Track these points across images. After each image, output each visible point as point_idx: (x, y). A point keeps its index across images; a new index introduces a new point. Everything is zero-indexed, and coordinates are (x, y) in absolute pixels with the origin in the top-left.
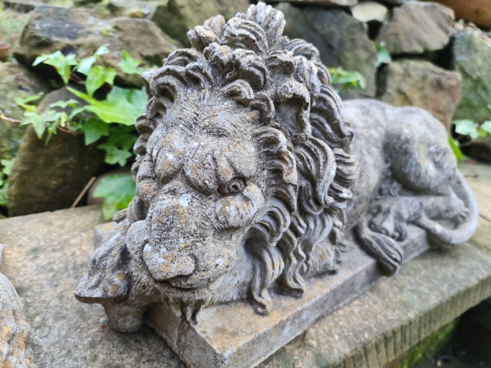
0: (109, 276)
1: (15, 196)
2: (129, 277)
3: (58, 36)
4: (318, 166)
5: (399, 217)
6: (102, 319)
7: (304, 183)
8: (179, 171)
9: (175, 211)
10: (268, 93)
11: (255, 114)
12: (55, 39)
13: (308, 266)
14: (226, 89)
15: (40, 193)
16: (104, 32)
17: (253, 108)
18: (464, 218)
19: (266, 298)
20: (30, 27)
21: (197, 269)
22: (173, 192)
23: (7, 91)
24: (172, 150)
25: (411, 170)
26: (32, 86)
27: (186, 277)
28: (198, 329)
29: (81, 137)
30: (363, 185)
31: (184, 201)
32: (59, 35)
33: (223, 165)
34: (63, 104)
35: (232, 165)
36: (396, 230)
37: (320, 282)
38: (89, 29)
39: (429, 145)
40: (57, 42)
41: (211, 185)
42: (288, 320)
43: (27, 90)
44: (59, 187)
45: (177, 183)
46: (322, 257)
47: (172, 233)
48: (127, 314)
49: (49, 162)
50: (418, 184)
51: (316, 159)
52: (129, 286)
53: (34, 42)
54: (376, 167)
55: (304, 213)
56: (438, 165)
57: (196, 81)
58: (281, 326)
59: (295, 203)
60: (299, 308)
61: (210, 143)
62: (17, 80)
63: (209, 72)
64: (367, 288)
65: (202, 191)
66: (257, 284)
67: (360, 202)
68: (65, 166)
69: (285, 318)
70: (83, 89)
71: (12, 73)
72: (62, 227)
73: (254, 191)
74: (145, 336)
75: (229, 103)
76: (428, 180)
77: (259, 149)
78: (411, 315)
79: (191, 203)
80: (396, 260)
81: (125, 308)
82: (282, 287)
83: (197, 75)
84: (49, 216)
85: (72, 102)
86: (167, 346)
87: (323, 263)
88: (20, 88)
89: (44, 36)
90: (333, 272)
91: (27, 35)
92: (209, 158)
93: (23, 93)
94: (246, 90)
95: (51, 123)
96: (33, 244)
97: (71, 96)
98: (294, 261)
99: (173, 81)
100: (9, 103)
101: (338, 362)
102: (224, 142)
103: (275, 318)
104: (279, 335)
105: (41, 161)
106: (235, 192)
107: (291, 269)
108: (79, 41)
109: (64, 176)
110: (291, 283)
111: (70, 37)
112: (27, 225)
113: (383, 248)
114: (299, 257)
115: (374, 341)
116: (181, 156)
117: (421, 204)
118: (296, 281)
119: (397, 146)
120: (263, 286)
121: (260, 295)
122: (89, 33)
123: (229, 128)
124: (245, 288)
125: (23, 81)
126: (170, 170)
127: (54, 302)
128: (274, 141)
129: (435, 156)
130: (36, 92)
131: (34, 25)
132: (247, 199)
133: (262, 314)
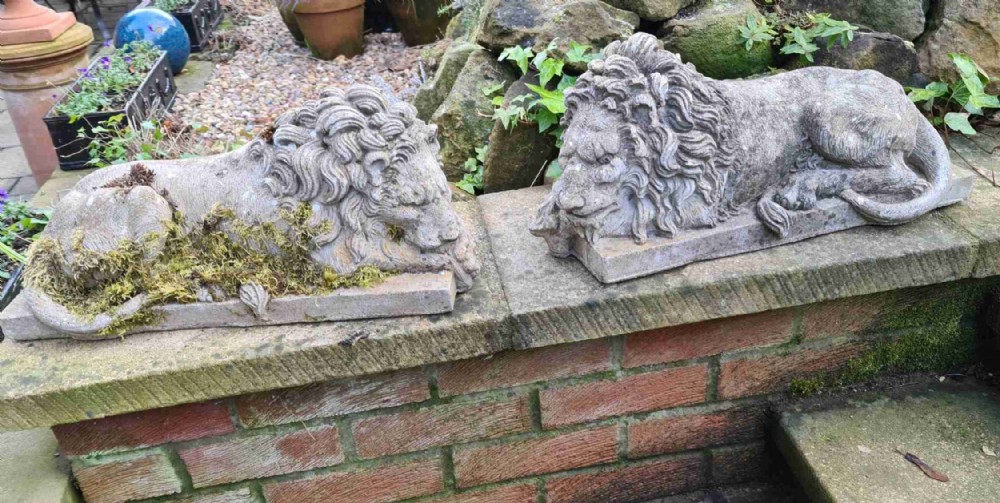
0: (547, 216)
1: (489, 178)
2: (558, 219)
3: (517, 25)
4: (662, 145)
5: (804, 188)
6: (546, 252)
7: (655, 156)
8: (575, 151)
9: (573, 173)
10: (626, 104)
11: (619, 116)
12: (514, 28)
13: (681, 218)
14: (601, 103)
15: (506, 176)
16: (557, 19)
17: (618, 112)
18: (919, 192)
19: (643, 234)
20: (492, 16)
21: (585, 204)
22: (572, 163)
23: (475, 83)
24: (572, 140)
25: (824, 142)
26: (496, 74)
27: (580, 208)
28: (595, 247)
29: (536, 126)
30: (758, 159)
31: (578, 167)
32: (519, 24)
33: (598, 147)
34: (521, 98)
35: (602, 147)
36: (798, 200)
37: (694, 232)
38: (543, 15)
39: (851, 116)
40: (517, 31)
41: (591, 158)
42: (657, 249)
43: (493, 79)
44: (522, 169)
45: (574, 158)
46: (694, 212)
47: (571, 184)
48: (558, 242)
49: (513, 149)
50: (836, 156)
51: (661, 139)
52: (558, 224)
53: (496, 31)
54: (778, 141)
55: (661, 177)
56: (864, 135)
57: (587, 98)
58: (651, 253)
59: (647, 169)
60: (667, 244)
61: (590, 135)
62: (483, 69)
63: (593, 94)
64: (756, 247)
65: (588, 162)
66: (634, 225)
67: (755, 174)
68: (525, 151)
69: (654, 247)
70: (537, 82)
71: (478, 63)
72: (523, 200)
73: (618, 162)
74: (572, 261)
75: (603, 112)
76: (847, 152)
77: (621, 136)
78: (791, 269)
79: (581, 169)
80: (777, 222)
81: (557, 238)
82: (659, 232)
83: (587, 95)
84: (513, 192)
85: (529, 95)
86: (583, 266)
87: (696, 217)
88: (486, 77)
89: (505, 25)
90: (709, 227)
91: (490, 24)
92: (590, 144)
93: (489, 82)
94: (611, 103)
95: (514, 116)
96: (505, 211)
97: (528, 91)
98: (662, 210)
99: (575, 99)
100: (478, 95)
101: (701, 286)
102: (599, 134)
103: (646, 247)
104: (651, 259)
105: (507, 148)
106: (607, 162)
107: (660, 216)
108: (536, 29)
109: (524, 160)
110: (663, 227)
111: (527, 26)
112: (499, 199)
113: (767, 212)
114: (666, 209)
115: (740, 280)
116: (576, 144)
117: (844, 177)
118: (666, 225)
119: (810, 120)
120: (638, 225)
121: (638, 232)
122: (544, 20)
123: (602, 126)
124: (629, 228)
125: (488, 69)
126: (571, 151)
127: (519, 242)
128: (628, 132)
129: (860, 127)
130: (500, 81)
131: (496, 14)
132: (613, 166)
133: (638, 244)
